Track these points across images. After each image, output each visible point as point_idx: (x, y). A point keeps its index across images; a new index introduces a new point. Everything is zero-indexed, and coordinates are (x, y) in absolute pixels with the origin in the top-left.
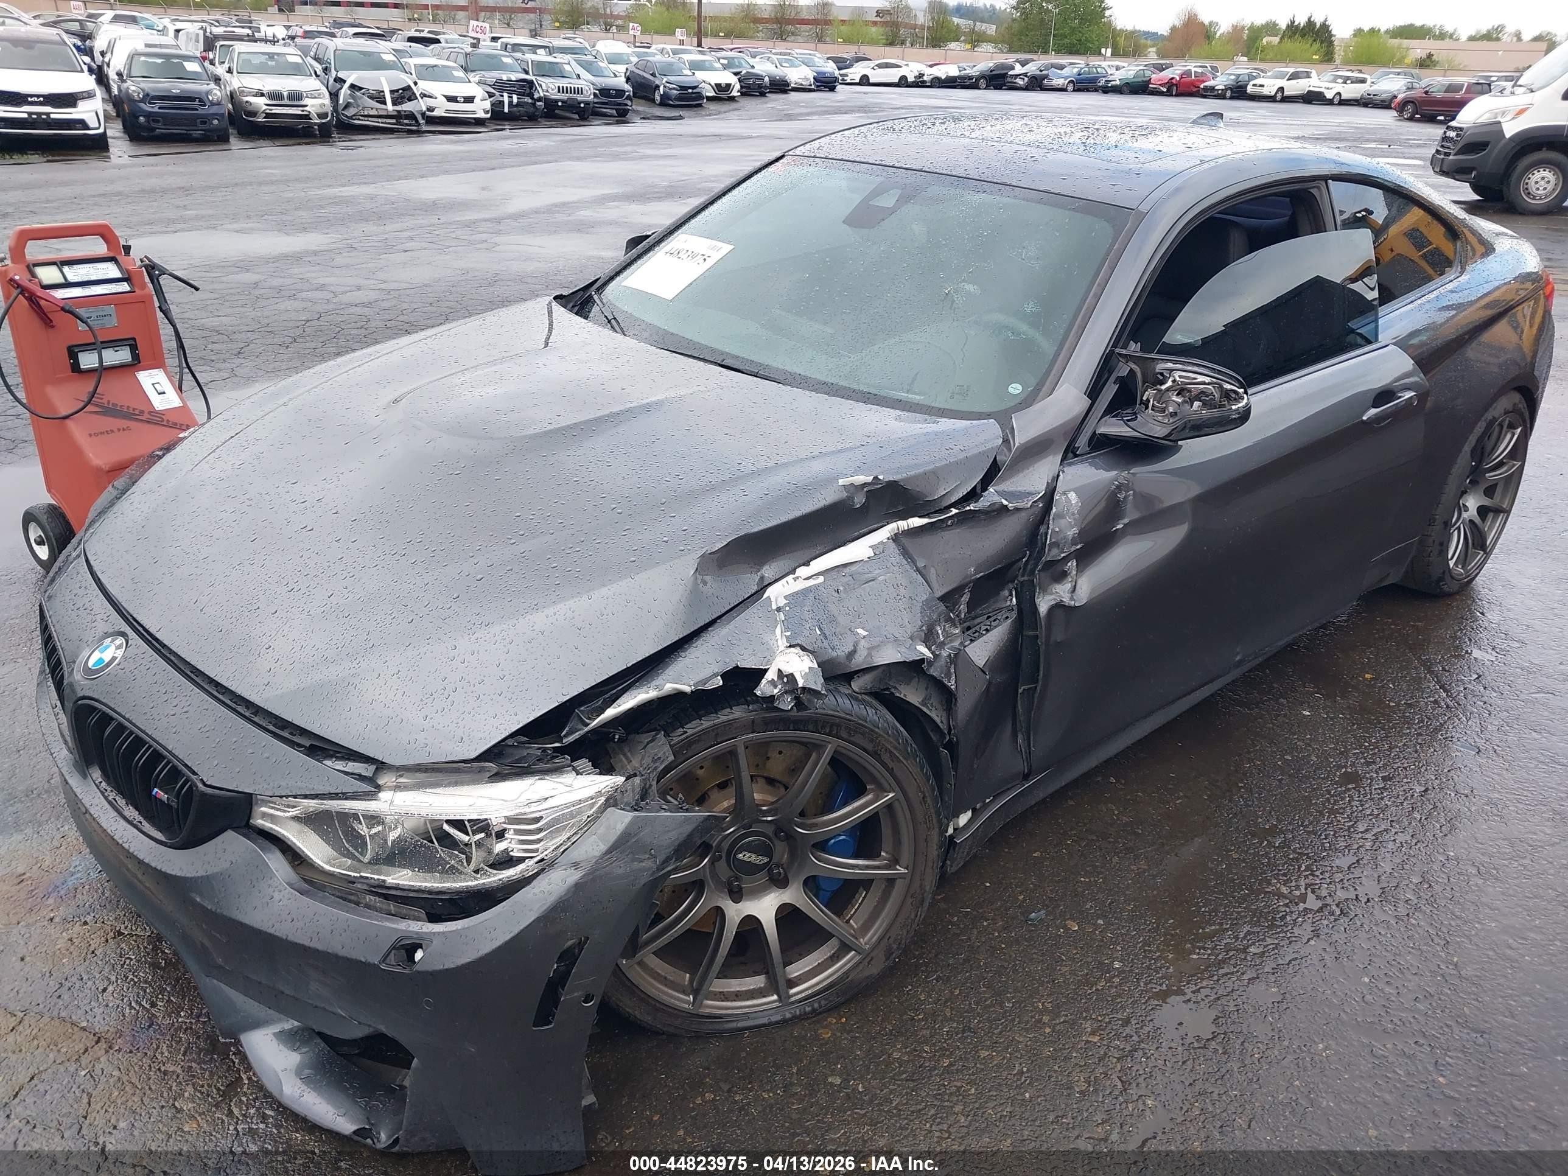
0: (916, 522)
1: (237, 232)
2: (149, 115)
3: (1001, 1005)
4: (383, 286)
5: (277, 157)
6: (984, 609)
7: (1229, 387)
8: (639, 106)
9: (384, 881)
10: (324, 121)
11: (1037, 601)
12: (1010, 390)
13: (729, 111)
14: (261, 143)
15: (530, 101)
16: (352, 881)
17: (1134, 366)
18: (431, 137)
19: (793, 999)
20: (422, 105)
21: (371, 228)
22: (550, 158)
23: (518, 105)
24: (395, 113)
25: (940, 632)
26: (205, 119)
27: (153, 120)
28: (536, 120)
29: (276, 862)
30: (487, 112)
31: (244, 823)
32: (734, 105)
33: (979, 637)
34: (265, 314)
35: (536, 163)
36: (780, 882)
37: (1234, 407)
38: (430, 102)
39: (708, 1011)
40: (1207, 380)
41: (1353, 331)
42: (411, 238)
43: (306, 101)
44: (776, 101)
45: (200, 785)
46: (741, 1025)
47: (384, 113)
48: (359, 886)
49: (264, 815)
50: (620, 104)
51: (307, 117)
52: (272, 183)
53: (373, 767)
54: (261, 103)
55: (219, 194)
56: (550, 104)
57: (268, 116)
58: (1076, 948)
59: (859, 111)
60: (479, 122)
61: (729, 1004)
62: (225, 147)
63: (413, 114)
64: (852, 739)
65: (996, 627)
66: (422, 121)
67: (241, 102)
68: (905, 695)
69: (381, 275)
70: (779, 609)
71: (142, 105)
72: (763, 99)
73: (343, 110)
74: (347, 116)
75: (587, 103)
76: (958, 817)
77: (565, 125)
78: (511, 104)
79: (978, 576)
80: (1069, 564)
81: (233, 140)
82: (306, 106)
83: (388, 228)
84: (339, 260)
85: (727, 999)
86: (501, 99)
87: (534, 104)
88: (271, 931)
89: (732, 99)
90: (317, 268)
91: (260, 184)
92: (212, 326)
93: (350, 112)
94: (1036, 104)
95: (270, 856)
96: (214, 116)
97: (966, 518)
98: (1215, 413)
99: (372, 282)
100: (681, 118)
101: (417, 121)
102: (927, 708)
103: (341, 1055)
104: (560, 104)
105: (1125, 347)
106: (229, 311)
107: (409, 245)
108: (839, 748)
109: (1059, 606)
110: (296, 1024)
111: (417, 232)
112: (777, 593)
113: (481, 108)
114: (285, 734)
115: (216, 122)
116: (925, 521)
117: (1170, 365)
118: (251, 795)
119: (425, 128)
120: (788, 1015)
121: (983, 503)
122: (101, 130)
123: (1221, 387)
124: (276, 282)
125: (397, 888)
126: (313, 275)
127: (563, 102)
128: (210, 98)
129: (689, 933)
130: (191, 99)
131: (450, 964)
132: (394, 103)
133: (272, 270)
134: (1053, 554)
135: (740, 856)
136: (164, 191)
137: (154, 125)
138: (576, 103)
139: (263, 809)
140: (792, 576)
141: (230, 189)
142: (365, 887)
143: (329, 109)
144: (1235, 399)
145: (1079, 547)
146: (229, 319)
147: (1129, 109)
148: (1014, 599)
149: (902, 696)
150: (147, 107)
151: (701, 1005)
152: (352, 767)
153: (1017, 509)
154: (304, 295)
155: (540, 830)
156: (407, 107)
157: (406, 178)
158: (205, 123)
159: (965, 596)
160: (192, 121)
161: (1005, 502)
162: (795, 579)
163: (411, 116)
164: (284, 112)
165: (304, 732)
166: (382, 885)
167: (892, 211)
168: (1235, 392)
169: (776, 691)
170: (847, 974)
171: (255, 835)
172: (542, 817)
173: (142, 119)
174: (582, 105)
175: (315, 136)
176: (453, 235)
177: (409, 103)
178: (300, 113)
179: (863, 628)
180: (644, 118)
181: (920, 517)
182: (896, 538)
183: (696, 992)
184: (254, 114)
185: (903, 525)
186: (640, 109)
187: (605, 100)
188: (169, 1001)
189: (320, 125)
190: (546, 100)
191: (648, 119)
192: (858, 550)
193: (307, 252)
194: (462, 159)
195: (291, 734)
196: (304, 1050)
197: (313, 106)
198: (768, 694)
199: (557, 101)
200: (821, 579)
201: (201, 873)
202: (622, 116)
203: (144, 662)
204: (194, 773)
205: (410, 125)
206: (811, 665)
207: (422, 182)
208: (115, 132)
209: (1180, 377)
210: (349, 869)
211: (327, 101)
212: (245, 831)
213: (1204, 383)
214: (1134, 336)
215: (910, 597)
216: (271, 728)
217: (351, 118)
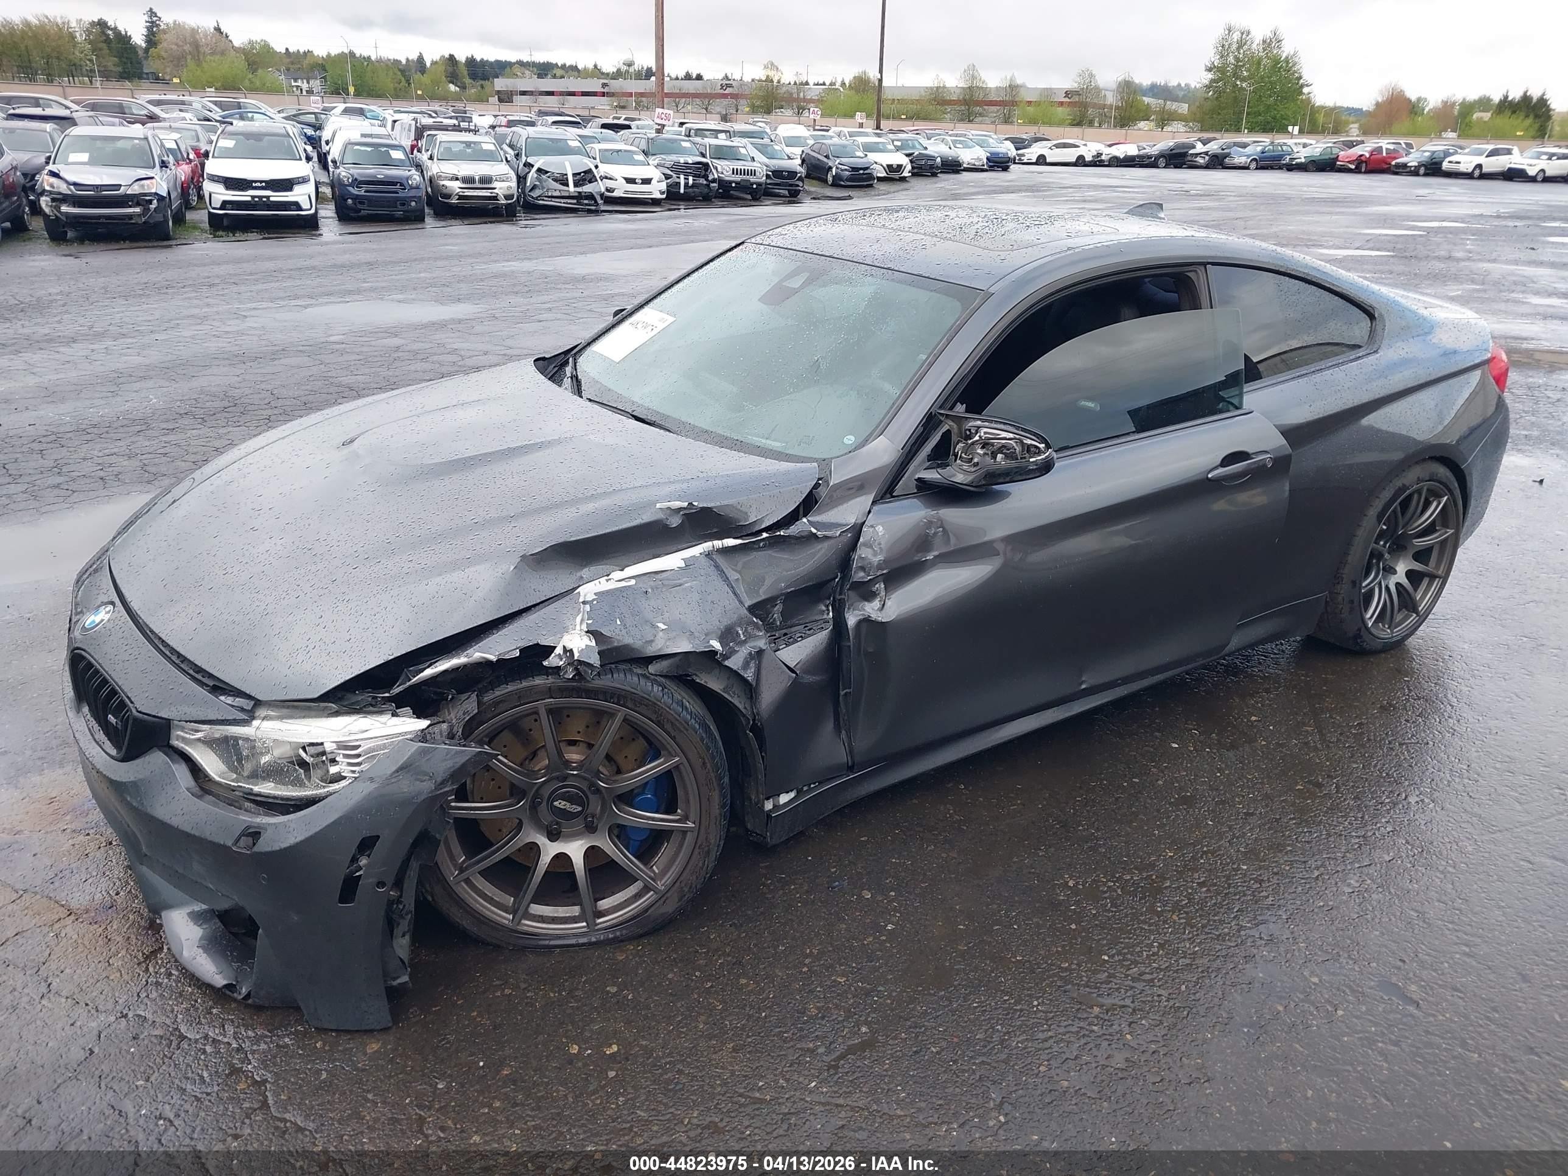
0: (730, 542)
1: (399, 302)
2: (356, 198)
3: (776, 947)
4: (508, 352)
5: (461, 235)
6: (801, 619)
7: (1029, 442)
8: (811, 187)
9: (251, 789)
10: (509, 202)
11: (847, 616)
12: (845, 441)
13: (898, 191)
14: (453, 222)
15: (705, 182)
16: (233, 789)
17: (952, 423)
18: (607, 215)
19: (599, 926)
20: (600, 187)
21: (519, 300)
22: (707, 237)
23: (693, 186)
24: (576, 194)
25: (740, 632)
26: (404, 202)
27: (360, 203)
28: (711, 200)
29: (181, 772)
30: (662, 193)
31: (166, 743)
32: (904, 185)
33: (793, 643)
34: (396, 374)
35: (693, 242)
36: (591, 829)
37: (1031, 460)
38: (610, 184)
39: (525, 928)
40: (1011, 436)
41: (1223, 399)
42: (550, 309)
43: (495, 184)
44: (947, 181)
45: (134, 711)
46: (552, 943)
47: (566, 194)
48: (237, 793)
49: (178, 738)
50: (791, 185)
51: (495, 198)
52: (447, 258)
53: (253, 703)
54: (455, 186)
55: (398, 268)
56: (723, 184)
57: (461, 197)
58: (861, 911)
59: (1026, 191)
60: (656, 202)
61: (544, 926)
62: (420, 226)
63: (593, 195)
64: (637, 709)
65: (810, 635)
66: (600, 202)
67: (438, 186)
68: (705, 682)
69: (509, 342)
70: (584, 603)
71: (350, 189)
72: (934, 179)
73: (530, 191)
74: (532, 197)
75: (759, 184)
76: (779, 795)
77: (736, 206)
78: (686, 185)
79: (789, 591)
80: (877, 586)
81: (429, 221)
82: (494, 188)
83: (532, 300)
84: (479, 328)
85: (544, 922)
86: (678, 180)
87: (708, 185)
88: (169, 822)
89: (903, 179)
90: (457, 334)
91: (436, 259)
92: (348, 384)
93: (536, 193)
94: (1211, 183)
95: (177, 766)
96: (412, 198)
97: (776, 542)
98: (1013, 464)
99: (499, 348)
100: (850, 198)
101: (596, 201)
102: (729, 694)
103: (231, 933)
104: (733, 185)
105: (951, 408)
106: (367, 371)
107: (545, 316)
108: (628, 717)
109: (866, 621)
110: (204, 907)
111: (557, 304)
112: (588, 591)
113: (657, 189)
114: (199, 677)
115: (413, 204)
116: (739, 542)
117: (979, 423)
118: (168, 721)
119: (603, 208)
120: (593, 939)
121: (793, 530)
122: (313, 211)
123: (1022, 442)
124: (416, 346)
125: (259, 795)
126: (451, 340)
127: (736, 183)
128: (410, 182)
129: (507, 861)
130: (394, 184)
131: (276, 848)
132: (576, 185)
133: (417, 335)
134: (859, 576)
135: (556, 803)
136: (352, 266)
137: (359, 206)
138: (748, 184)
139: (179, 733)
140: (606, 578)
141: (409, 264)
142: (241, 794)
143: (514, 191)
144: (1035, 453)
145: (885, 572)
146: (364, 377)
147: (1309, 186)
148: (831, 614)
149: (702, 682)
150: (354, 191)
151: (519, 923)
152: (239, 701)
153: (826, 538)
154: (435, 358)
155: (359, 756)
156: (588, 188)
157: (567, 254)
158: (404, 204)
159: (778, 607)
160: (393, 203)
161: (814, 530)
162: (607, 581)
163: (591, 197)
164: (475, 194)
165: (211, 676)
166: (251, 793)
167: (795, 291)
168: (1036, 447)
169: (561, 663)
170: (646, 910)
171: (172, 753)
172: (360, 746)
173: (350, 201)
174: (755, 186)
175: (502, 216)
176: (589, 308)
177: (589, 185)
178: (489, 194)
179: (664, 624)
180: (814, 199)
181: (734, 538)
182: (708, 555)
183: (514, 912)
184: (449, 196)
185: (718, 544)
186: (813, 189)
187: (778, 181)
188: (130, 892)
189: (507, 205)
190: (721, 182)
191: (819, 199)
192: (672, 561)
193: (453, 321)
194: (625, 238)
195: (203, 677)
196: (205, 927)
197: (500, 188)
198: (555, 665)
199: (731, 182)
200: (633, 582)
201: (132, 779)
202: (793, 197)
203: (120, 623)
204: (132, 702)
205: (590, 205)
206: (589, 643)
207: (580, 259)
208: (328, 212)
209: (985, 433)
210: (233, 781)
211: (514, 184)
212: (166, 749)
213: (1005, 439)
214: (961, 400)
215: (712, 602)
216: (191, 672)
217: (537, 198)
